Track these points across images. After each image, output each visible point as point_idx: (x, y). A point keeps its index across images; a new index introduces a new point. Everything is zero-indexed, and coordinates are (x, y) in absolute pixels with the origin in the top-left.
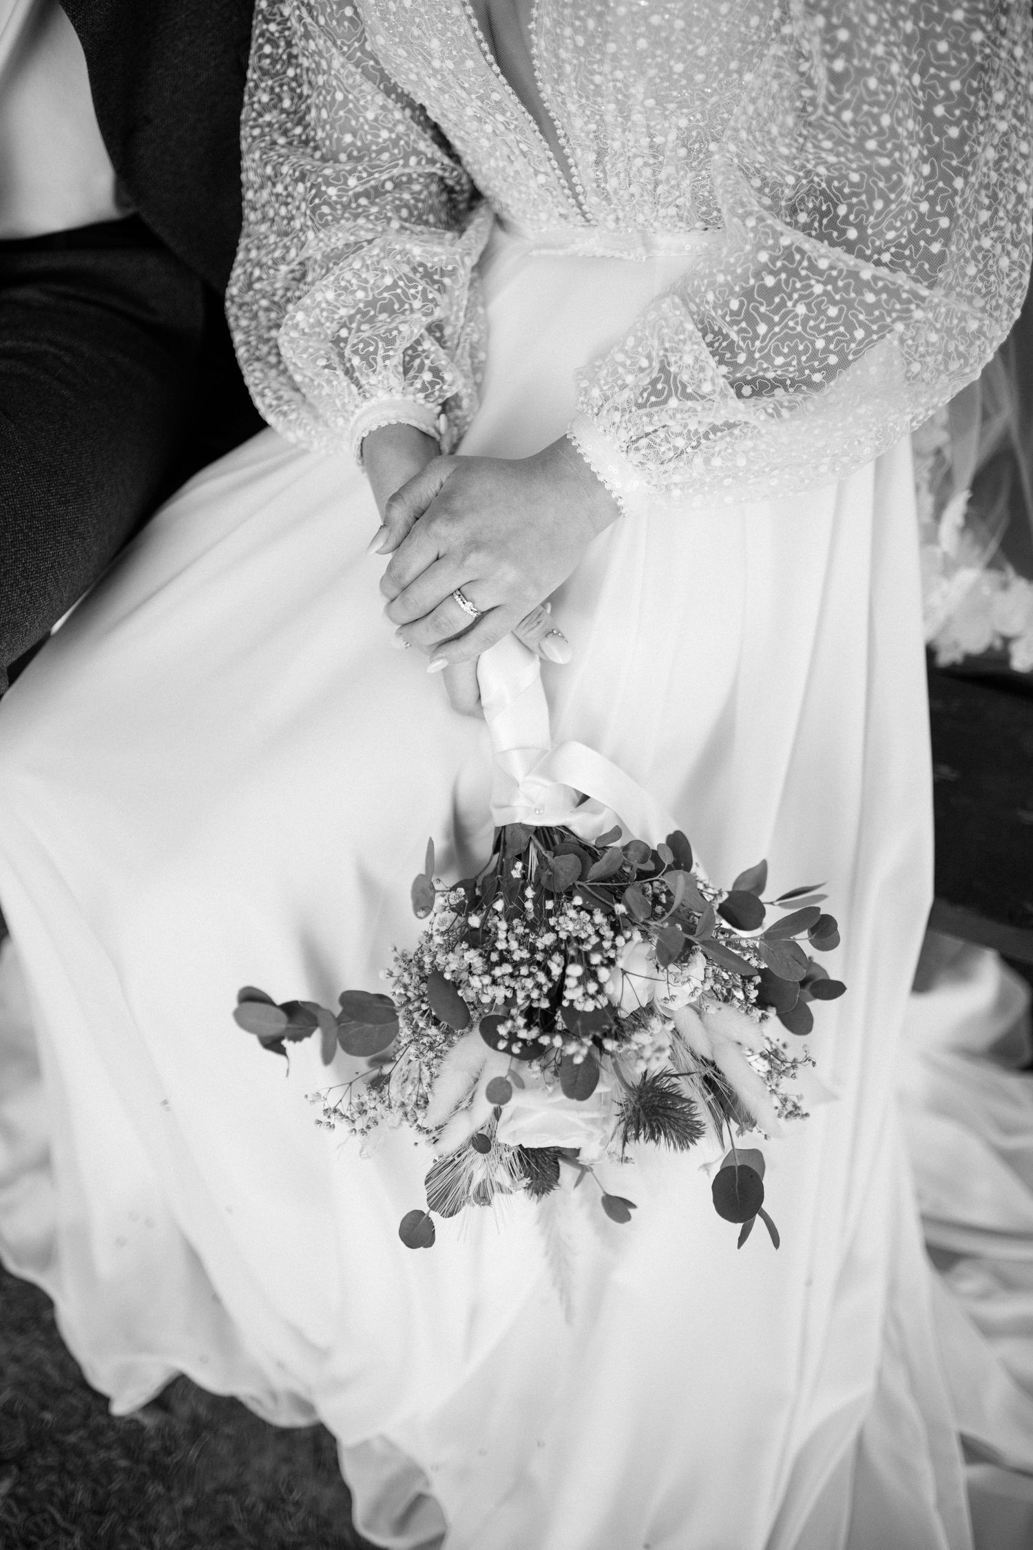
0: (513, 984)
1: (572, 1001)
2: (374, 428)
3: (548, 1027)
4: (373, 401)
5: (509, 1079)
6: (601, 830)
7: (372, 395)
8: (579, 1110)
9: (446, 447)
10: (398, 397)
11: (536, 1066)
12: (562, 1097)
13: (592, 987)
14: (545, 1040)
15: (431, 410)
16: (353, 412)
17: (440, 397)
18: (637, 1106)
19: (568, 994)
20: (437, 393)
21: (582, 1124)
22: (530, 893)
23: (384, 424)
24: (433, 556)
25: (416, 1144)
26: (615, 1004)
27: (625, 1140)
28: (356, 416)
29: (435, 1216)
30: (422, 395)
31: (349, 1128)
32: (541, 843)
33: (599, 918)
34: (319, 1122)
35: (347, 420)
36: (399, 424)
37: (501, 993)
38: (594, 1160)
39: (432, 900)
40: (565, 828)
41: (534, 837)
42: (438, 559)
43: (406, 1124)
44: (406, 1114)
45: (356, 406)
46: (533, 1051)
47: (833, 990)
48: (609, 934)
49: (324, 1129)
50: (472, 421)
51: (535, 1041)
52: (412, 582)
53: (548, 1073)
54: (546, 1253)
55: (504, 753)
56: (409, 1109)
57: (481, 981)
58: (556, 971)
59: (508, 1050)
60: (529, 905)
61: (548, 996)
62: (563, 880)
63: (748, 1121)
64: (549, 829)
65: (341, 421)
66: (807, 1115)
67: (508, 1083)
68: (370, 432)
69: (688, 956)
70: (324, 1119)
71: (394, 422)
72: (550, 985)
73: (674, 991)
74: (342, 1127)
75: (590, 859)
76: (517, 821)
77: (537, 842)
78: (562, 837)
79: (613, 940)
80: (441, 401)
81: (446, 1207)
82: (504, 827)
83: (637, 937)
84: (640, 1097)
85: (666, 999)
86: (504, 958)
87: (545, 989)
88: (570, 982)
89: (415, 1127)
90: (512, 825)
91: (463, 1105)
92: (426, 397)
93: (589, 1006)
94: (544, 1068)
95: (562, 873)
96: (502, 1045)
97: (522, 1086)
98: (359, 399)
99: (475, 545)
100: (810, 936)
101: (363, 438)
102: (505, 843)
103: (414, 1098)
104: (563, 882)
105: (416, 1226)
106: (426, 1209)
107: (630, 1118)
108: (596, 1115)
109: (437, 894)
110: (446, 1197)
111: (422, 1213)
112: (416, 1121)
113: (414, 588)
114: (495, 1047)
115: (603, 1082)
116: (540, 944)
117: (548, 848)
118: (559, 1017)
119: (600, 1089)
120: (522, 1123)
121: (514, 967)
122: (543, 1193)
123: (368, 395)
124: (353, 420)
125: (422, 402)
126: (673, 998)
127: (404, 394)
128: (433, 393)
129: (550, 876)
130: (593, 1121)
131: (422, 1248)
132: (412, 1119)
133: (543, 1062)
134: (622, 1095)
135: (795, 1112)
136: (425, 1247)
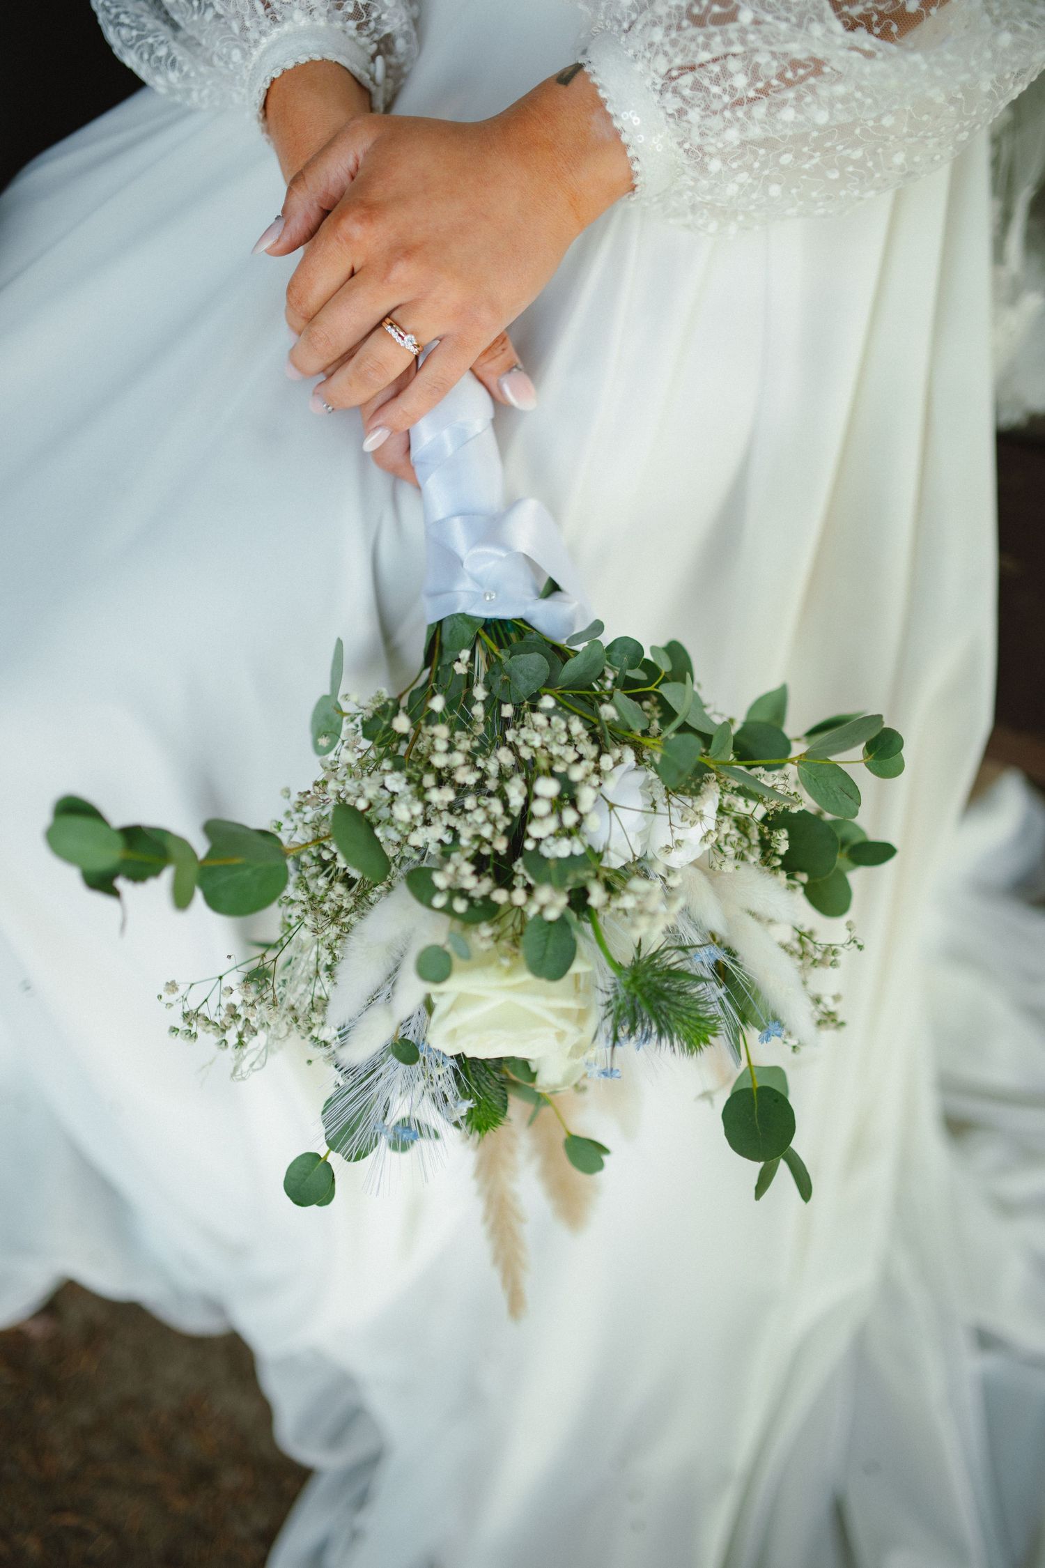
0: (453, 821)
1: (539, 841)
2: (290, 65)
3: (504, 879)
4: (287, 27)
5: (448, 948)
6: (572, 628)
7: (284, 18)
8: (549, 996)
9: (379, 103)
10: (322, 22)
11: (486, 930)
12: (526, 977)
13: (570, 818)
14: (500, 896)
15: (363, 48)
16: (256, 42)
17: (376, 31)
18: (633, 991)
19: (535, 830)
20: (372, 25)
21: (551, 1018)
22: (480, 693)
23: (303, 59)
24: (347, 271)
25: (310, 1062)
26: (598, 847)
27: (616, 1039)
28: (262, 47)
29: (335, 1160)
30: (352, 24)
31: (217, 1040)
32: (492, 639)
33: (577, 727)
34: (174, 1030)
35: (246, 54)
36: (323, 61)
37: (435, 834)
38: (556, 1086)
39: (339, 726)
40: (522, 620)
41: (482, 633)
42: (353, 274)
43: (295, 1035)
44: (296, 1019)
45: (263, 33)
46: (485, 910)
47: (879, 853)
48: (590, 750)
49: (180, 1040)
50: (410, 72)
51: (486, 898)
52: (319, 311)
53: (504, 944)
54: (486, 1219)
55: (441, 522)
56: (300, 1012)
57: (409, 810)
58: (517, 800)
59: (448, 910)
60: (478, 710)
61: (506, 832)
62: (523, 686)
63: (772, 1024)
64: (503, 622)
65: (236, 55)
66: (842, 1024)
67: (447, 954)
68: (284, 72)
69: (699, 786)
70: (182, 1025)
71: (317, 57)
72: (508, 822)
73: (679, 835)
74: (208, 1039)
75: (558, 660)
76: (459, 610)
77: (486, 638)
78: (521, 634)
79: (597, 760)
80: (376, 37)
81: (353, 1144)
82: (440, 623)
83: (630, 756)
84: (635, 979)
85: (667, 847)
86: (444, 778)
87: (501, 827)
88: (540, 808)
89: (308, 1037)
90: (453, 616)
91: (383, 994)
92: (359, 27)
93: (563, 849)
94: (497, 938)
95: (521, 677)
96: (439, 901)
97: (467, 956)
98: (266, 23)
99: (405, 250)
100: (865, 757)
101: (273, 81)
102: (441, 646)
103: (309, 999)
104: (523, 687)
105: (307, 1175)
106: (322, 1150)
107: (620, 1008)
108: (572, 1004)
109: (345, 719)
110: (352, 1131)
111: (317, 1156)
112: (310, 1029)
113: (322, 317)
114: (429, 906)
115: (581, 958)
116: (492, 768)
117: (500, 646)
118: (519, 866)
119: (577, 967)
120: (468, 1016)
121: (457, 793)
122: (487, 1129)
123: (279, 18)
124: (256, 53)
125: (353, 33)
126: (679, 843)
127: (330, 21)
128: (367, 23)
129: (505, 682)
130: (564, 1013)
131: (314, 1207)
132: (304, 1026)
133: (497, 929)
134: (607, 978)
135: (829, 1019)
136: (320, 1205)
